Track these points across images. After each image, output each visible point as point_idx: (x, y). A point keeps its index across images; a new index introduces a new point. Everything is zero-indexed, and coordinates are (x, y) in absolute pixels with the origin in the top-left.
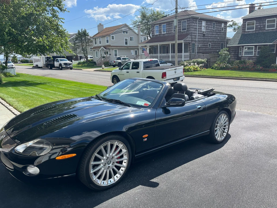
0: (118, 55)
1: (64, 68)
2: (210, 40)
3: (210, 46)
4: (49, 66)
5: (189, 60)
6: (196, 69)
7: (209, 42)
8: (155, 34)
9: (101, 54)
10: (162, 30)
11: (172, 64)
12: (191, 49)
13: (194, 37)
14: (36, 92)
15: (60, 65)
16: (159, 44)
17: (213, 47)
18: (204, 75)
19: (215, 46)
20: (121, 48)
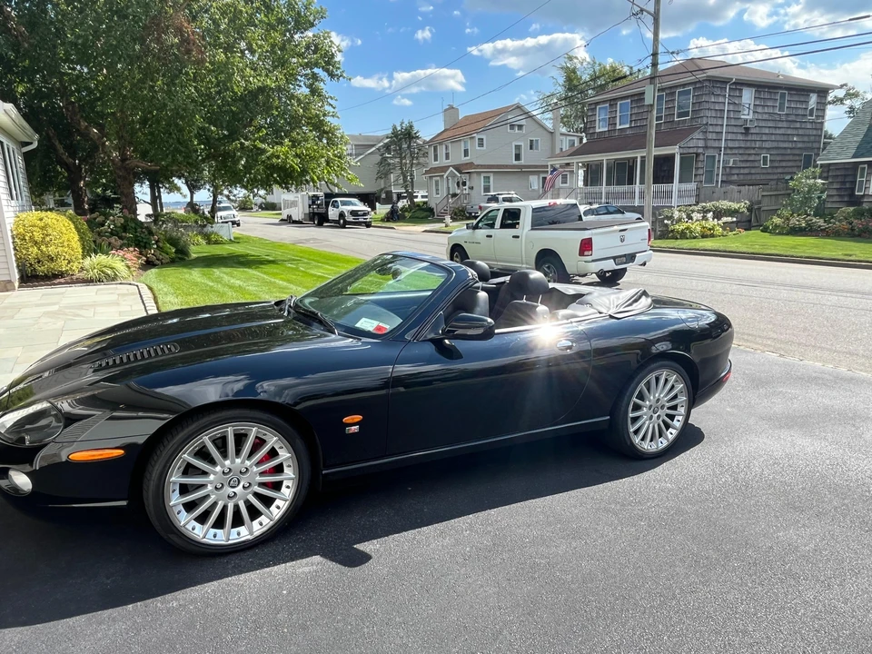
0: (492, 189)
1: (350, 223)
2: (767, 145)
3: (765, 163)
4: (316, 217)
5: (690, 205)
6: (709, 233)
7: (764, 151)
8: (597, 130)
9: (448, 188)
10: (618, 118)
11: (640, 216)
12: (700, 172)
13: (714, 136)
14: (241, 283)
15: (342, 215)
16: (605, 158)
17: (777, 165)
18: (730, 249)
19: (784, 164)
20: (502, 171)
